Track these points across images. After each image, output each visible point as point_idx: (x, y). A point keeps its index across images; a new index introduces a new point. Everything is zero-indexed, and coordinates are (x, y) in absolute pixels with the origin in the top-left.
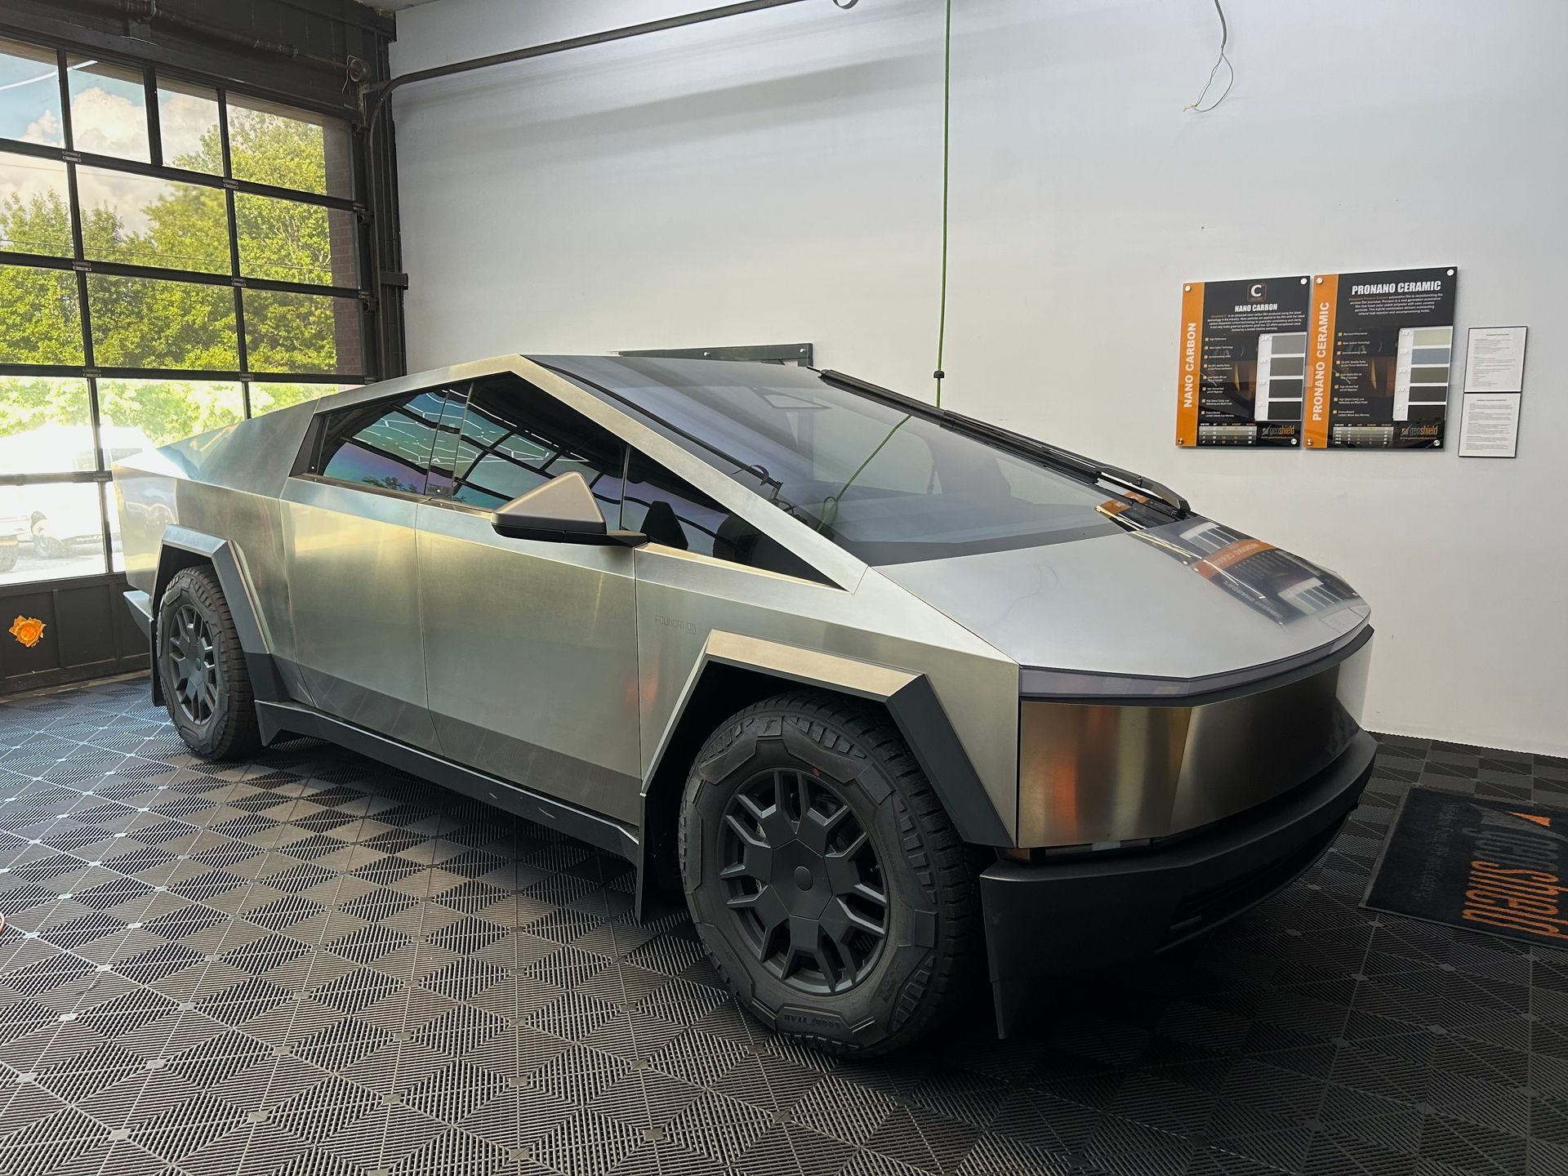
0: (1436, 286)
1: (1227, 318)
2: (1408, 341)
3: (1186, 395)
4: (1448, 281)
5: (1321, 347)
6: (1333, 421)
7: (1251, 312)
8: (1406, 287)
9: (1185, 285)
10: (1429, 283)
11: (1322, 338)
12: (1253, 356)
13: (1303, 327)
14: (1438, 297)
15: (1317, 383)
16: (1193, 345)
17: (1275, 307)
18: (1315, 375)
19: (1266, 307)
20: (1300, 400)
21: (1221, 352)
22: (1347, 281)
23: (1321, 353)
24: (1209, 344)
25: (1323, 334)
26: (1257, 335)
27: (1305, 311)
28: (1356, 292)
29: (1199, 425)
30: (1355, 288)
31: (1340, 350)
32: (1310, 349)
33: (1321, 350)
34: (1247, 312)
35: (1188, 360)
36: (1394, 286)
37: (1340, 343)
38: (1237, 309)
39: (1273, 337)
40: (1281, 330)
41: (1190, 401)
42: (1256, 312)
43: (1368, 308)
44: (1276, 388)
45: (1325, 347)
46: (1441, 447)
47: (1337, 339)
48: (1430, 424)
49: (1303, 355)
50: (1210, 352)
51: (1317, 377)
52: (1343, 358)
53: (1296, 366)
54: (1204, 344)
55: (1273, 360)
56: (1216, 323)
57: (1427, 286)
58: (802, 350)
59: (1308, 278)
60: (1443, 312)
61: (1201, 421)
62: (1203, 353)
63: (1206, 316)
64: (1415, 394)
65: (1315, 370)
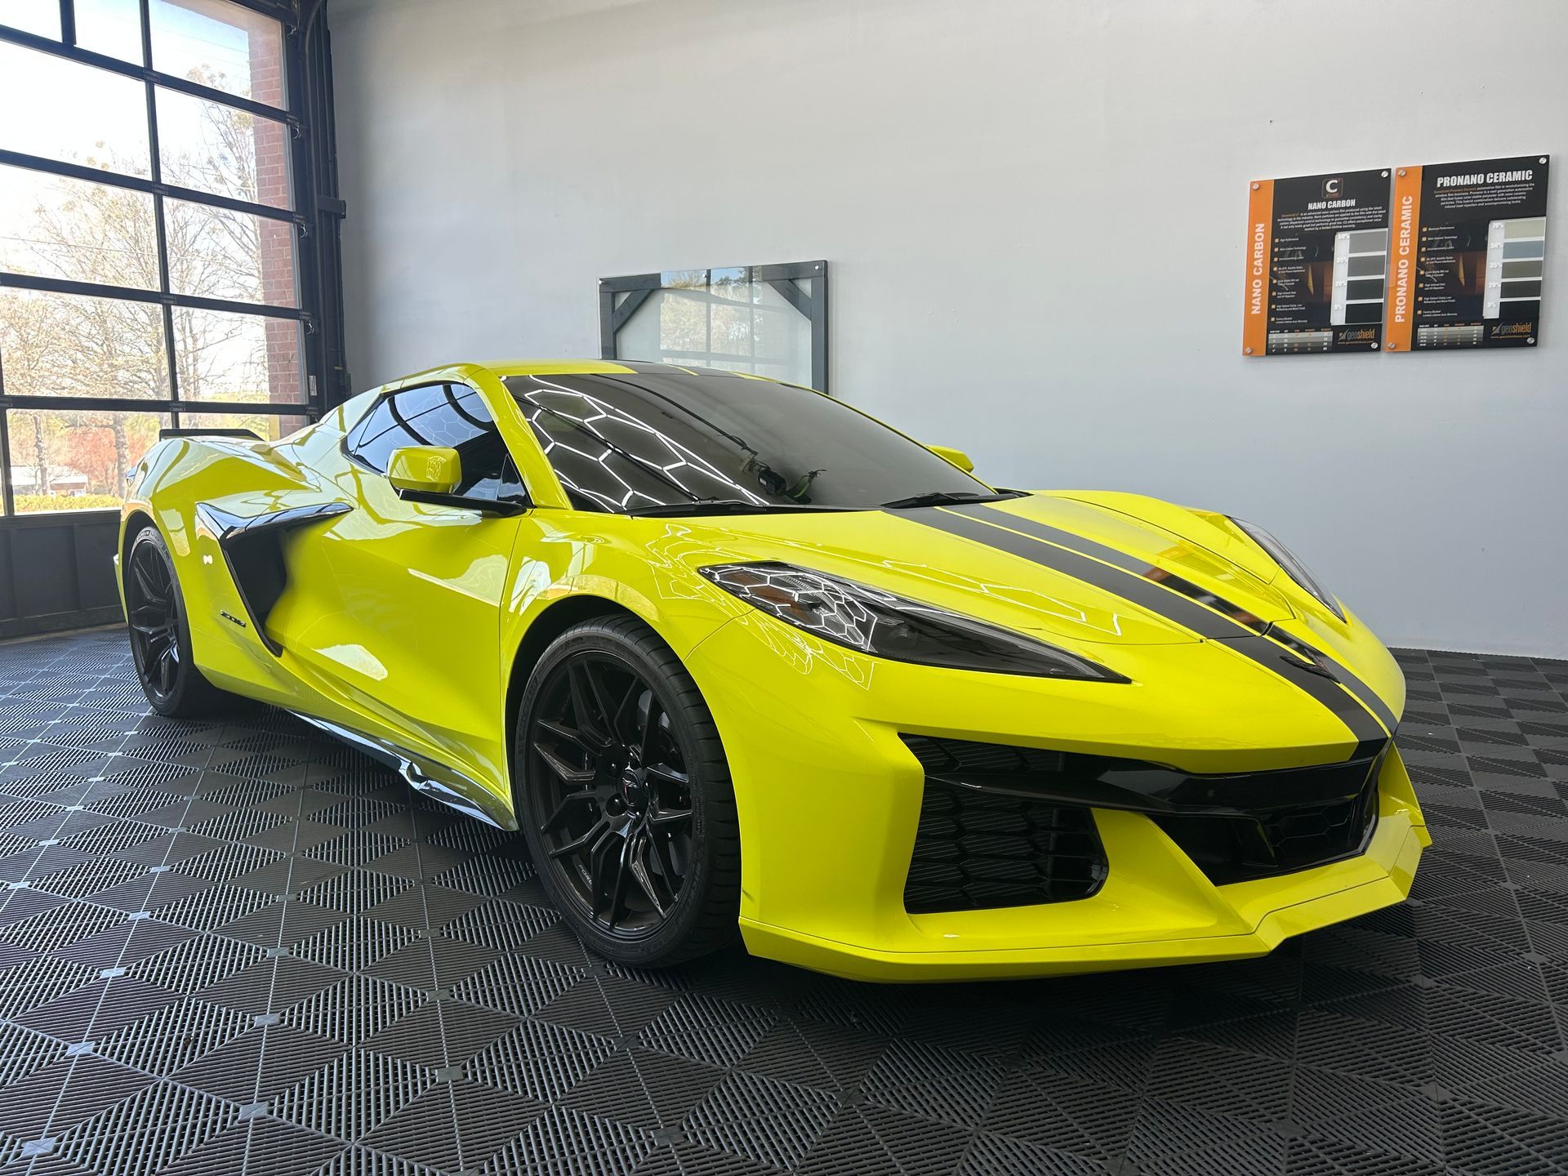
0: (1527, 175)
1: (1299, 216)
2: (1499, 234)
3: (1254, 302)
4: (1539, 168)
5: (1404, 244)
6: (1417, 322)
7: (1327, 209)
8: (1496, 177)
9: (1252, 183)
10: (1519, 172)
11: (1405, 234)
12: (1328, 256)
13: (1384, 223)
14: (1529, 187)
15: (1399, 283)
16: (1262, 247)
17: (1353, 203)
18: (1398, 273)
19: (1343, 203)
20: (1382, 301)
21: (1292, 253)
22: (1430, 174)
23: (1403, 251)
24: (1279, 245)
25: (1407, 229)
26: (1334, 232)
27: (1386, 206)
28: (1442, 184)
29: (1268, 333)
30: (1440, 181)
31: (1425, 247)
32: (1391, 245)
33: (1404, 247)
34: (1322, 210)
35: (1255, 263)
36: (1483, 176)
37: (1424, 239)
38: (1310, 207)
39: (1351, 235)
40: (1359, 227)
41: (1258, 308)
42: (1332, 209)
43: (1454, 201)
44: (1354, 290)
45: (1408, 244)
46: (1535, 345)
47: (1421, 234)
48: (1523, 322)
49: (1385, 253)
50: (1280, 254)
51: (1399, 276)
52: (1428, 254)
53: (1377, 265)
54: (1273, 245)
55: (1350, 259)
56: (1289, 222)
57: (1517, 176)
58: (817, 268)
59: (1389, 170)
60: (1534, 202)
61: (1271, 327)
62: (1273, 254)
63: (1277, 214)
64: (1507, 290)
65: (1398, 268)
